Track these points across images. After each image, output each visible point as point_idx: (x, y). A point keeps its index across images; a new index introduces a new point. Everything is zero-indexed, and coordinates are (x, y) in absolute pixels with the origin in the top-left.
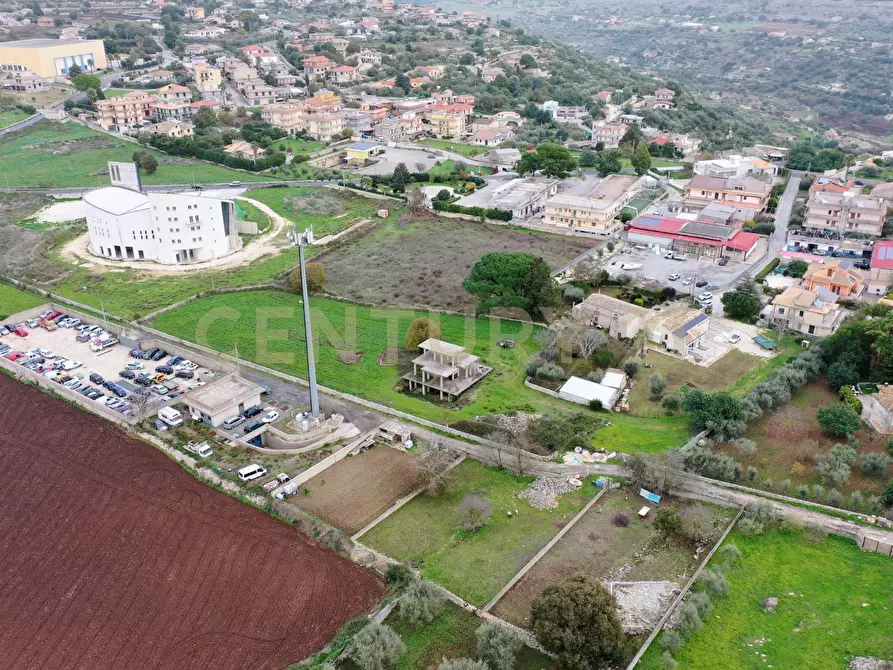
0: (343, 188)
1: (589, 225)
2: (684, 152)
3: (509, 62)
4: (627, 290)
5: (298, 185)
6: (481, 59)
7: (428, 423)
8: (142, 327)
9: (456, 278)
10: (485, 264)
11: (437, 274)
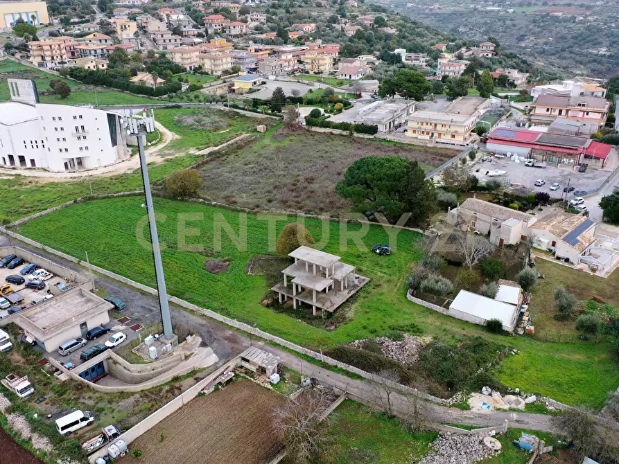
0: (227, 109)
1: (449, 137)
2: (516, 83)
3: (366, 22)
4: (498, 195)
5: (189, 106)
6: (343, 21)
7: (299, 349)
8: (9, 232)
9: (327, 185)
10: (359, 168)
11: (310, 180)
